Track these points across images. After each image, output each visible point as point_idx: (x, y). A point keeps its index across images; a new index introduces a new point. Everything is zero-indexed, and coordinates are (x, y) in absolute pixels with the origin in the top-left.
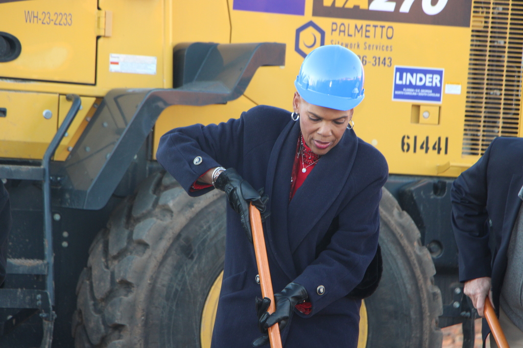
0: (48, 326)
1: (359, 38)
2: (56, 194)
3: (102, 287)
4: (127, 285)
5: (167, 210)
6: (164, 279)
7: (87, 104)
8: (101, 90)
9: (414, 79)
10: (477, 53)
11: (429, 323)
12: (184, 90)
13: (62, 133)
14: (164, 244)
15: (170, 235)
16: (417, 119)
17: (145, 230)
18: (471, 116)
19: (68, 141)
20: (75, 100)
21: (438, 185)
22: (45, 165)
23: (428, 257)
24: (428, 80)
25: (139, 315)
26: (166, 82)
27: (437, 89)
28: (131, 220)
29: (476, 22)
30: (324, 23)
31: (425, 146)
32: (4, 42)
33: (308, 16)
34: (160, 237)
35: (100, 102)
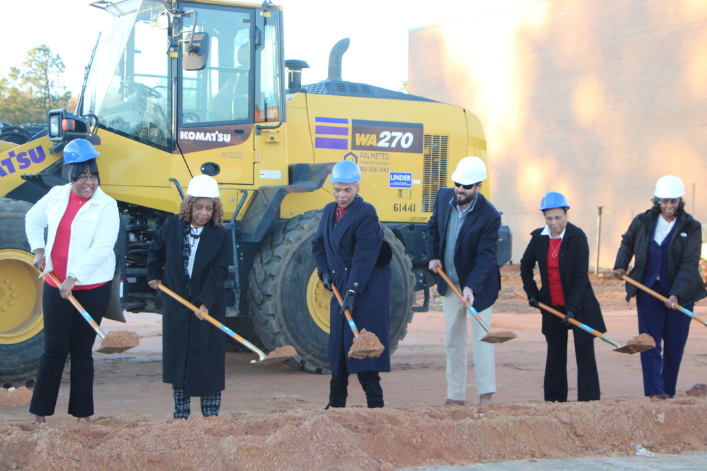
0: (237, 296)
1: (373, 159)
2: (239, 235)
3: (261, 278)
4: (272, 276)
5: (289, 241)
6: (289, 273)
7: (250, 194)
8: (256, 187)
9: (399, 178)
10: (427, 165)
11: (410, 289)
12: (294, 185)
13: (239, 208)
14: (289, 257)
15: (291, 253)
16: (401, 197)
17: (279, 251)
18: (425, 194)
19: (242, 211)
20: (245, 192)
21: (412, 226)
22: (232, 223)
23: (409, 259)
24: (405, 178)
25: (278, 290)
26: (285, 182)
27: (409, 182)
28: (272, 246)
29: (426, 151)
30: (357, 153)
31: (405, 209)
32: (213, 168)
33: (349, 150)
34: (287, 254)
35: (256, 193)
